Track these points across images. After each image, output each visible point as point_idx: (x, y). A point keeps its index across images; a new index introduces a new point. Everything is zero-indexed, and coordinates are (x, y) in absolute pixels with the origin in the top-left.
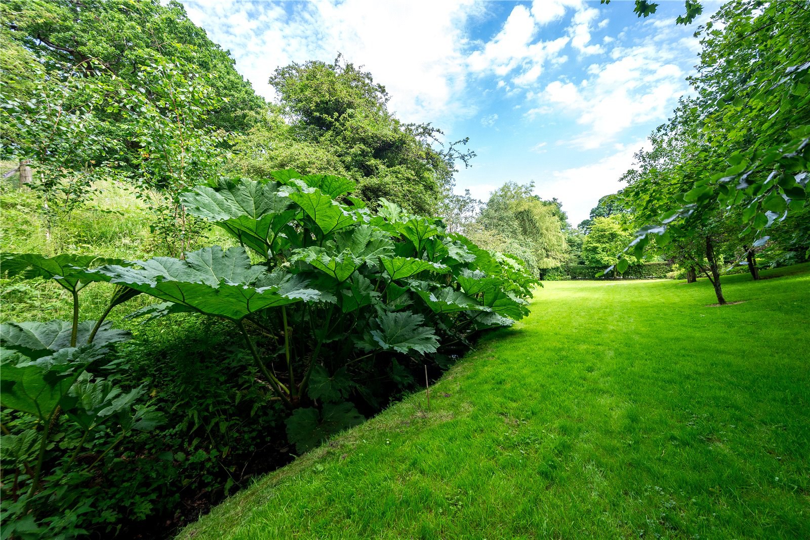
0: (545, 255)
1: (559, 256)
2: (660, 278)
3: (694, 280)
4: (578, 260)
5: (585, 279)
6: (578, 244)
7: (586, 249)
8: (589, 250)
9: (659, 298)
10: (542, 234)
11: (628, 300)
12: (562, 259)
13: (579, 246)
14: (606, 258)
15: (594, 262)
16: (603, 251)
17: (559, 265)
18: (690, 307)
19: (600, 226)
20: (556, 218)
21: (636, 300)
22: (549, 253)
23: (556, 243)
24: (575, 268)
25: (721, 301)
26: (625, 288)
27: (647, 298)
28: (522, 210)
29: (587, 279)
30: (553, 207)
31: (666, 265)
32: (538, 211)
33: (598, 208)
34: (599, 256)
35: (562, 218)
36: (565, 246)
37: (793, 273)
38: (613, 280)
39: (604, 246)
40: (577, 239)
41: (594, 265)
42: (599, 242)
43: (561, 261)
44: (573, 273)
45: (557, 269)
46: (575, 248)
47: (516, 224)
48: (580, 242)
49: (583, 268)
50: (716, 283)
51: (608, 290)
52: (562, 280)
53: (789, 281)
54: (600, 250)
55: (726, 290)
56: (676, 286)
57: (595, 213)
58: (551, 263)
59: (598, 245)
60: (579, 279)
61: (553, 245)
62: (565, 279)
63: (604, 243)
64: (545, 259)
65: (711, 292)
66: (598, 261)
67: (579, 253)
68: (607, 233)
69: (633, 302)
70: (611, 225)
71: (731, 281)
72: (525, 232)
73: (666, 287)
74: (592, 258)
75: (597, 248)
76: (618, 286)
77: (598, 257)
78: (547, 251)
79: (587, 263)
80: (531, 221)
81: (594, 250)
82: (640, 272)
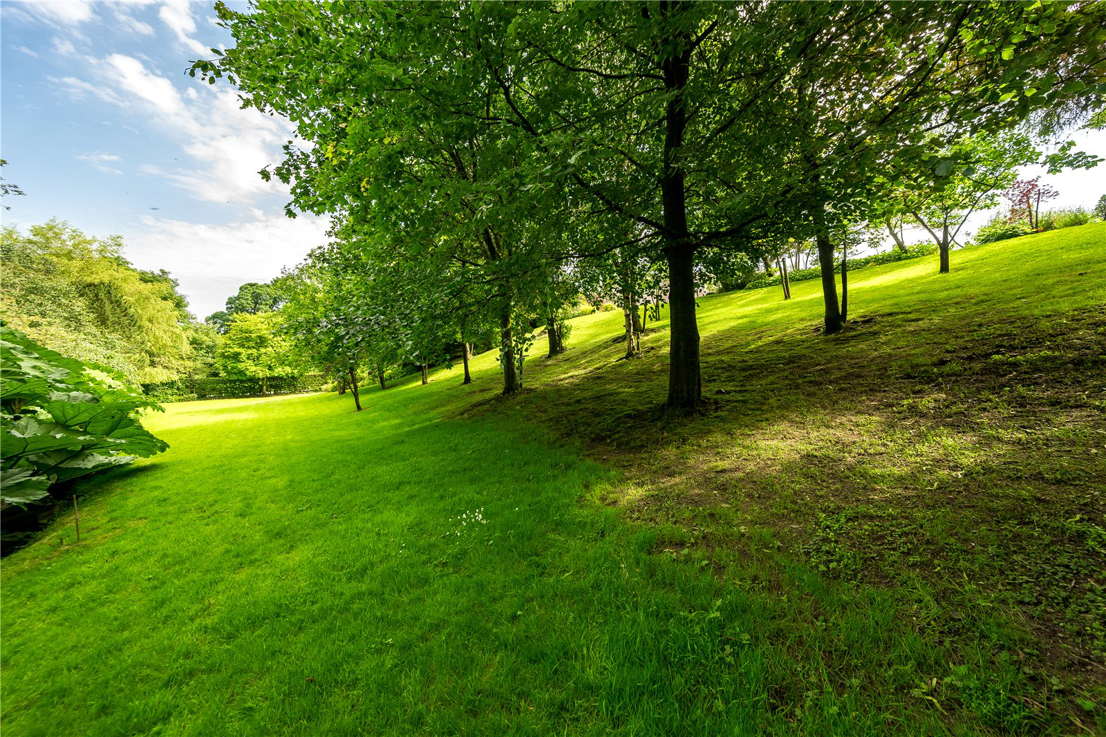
0: (148, 362)
1: (175, 363)
2: (316, 391)
3: (344, 392)
4: (208, 370)
5: (220, 397)
6: (208, 347)
7: (223, 356)
8: (228, 357)
9: (312, 412)
10: (140, 327)
11: (283, 417)
12: (182, 369)
13: (210, 349)
14: (254, 368)
15: (235, 373)
16: (248, 358)
17: (175, 377)
18: (338, 416)
19: (245, 326)
20: (170, 304)
21: (291, 415)
22: (157, 359)
23: (170, 343)
24: (203, 382)
25: (359, 408)
26: (279, 404)
27: (301, 412)
28: (97, 282)
29: (223, 398)
30: (164, 288)
31: (321, 376)
32: (131, 289)
33: (238, 298)
34: (243, 365)
35: (179, 304)
36: (186, 348)
37: (403, 384)
38: (262, 396)
39: (250, 352)
40: (205, 338)
41: (234, 377)
42: (242, 346)
43: (179, 372)
44: (199, 390)
45: (171, 384)
46: (202, 352)
47: (80, 305)
48: (211, 344)
49: (218, 382)
50: (356, 395)
51: (256, 408)
52: (179, 401)
53: (404, 388)
54: (243, 357)
55: (362, 399)
56: (329, 399)
57: (235, 305)
58: (159, 375)
59: (241, 350)
60: (210, 398)
61: (165, 346)
62: (187, 400)
63: (249, 348)
64: (148, 369)
65: (352, 401)
66: (241, 372)
67: (210, 360)
68: (253, 336)
69: (288, 418)
70: (259, 326)
71: (368, 391)
72: (102, 321)
73: (320, 400)
74: (233, 368)
75: (240, 354)
76: (269, 404)
77: (241, 366)
78: (151, 354)
79: (223, 374)
80: (118, 303)
81: (236, 357)
82: (294, 385)
